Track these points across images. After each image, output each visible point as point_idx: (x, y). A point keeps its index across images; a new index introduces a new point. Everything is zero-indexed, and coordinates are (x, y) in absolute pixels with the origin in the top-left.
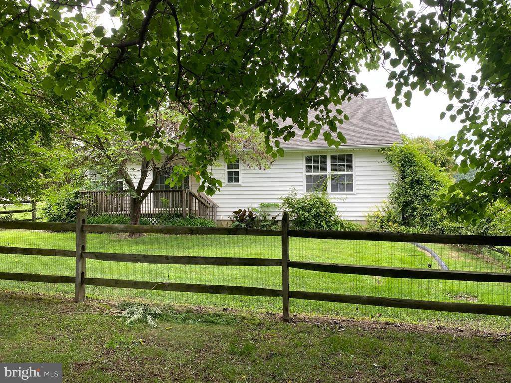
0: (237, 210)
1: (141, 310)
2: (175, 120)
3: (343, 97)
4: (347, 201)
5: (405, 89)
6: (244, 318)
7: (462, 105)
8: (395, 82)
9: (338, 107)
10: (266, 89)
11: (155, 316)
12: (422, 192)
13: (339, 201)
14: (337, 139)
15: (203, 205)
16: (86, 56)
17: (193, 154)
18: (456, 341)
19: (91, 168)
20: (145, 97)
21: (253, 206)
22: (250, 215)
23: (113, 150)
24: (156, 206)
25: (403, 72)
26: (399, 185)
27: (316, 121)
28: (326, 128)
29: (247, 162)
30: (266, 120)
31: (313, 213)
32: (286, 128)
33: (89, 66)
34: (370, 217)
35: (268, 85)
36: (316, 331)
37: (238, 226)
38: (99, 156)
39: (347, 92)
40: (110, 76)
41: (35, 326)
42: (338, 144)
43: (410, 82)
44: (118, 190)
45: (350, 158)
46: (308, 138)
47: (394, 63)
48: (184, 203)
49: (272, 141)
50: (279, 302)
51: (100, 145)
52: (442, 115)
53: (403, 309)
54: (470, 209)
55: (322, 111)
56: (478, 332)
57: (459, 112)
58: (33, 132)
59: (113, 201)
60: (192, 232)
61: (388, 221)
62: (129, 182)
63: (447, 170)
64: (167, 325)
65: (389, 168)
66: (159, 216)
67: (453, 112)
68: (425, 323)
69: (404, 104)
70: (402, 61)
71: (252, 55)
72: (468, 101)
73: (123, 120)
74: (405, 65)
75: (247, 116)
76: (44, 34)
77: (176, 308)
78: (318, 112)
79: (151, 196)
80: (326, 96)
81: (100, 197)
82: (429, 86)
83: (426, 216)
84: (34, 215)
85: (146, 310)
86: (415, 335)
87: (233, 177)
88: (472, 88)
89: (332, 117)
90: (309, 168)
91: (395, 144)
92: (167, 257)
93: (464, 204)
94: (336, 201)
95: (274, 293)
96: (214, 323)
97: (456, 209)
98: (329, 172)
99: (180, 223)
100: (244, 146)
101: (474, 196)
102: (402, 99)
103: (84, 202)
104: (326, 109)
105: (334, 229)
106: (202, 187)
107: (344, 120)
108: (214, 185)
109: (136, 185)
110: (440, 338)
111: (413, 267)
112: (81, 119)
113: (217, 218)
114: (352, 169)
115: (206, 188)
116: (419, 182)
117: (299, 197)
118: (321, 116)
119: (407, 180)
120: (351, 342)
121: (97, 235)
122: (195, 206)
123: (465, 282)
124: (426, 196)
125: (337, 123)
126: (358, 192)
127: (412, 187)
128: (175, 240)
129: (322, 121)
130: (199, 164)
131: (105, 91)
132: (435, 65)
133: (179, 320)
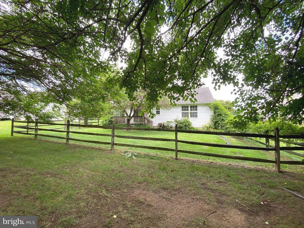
0: (159, 123)
1: (131, 153)
2: (141, 95)
3: (197, 87)
4: (195, 121)
5: (218, 84)
6: (163, 158)
7: (239, 89)
8: (215, 82)
9: (194, 90)
10: (171, 85)
11: (135, 156)
12: (222, 118)
13: (193, 121)
14: (194, 100)
15: (149, 121)
16: (117, 76)
17: (147, 106)
18: (236, 169)
19: (116, 110)
20: (134, 88)
21: (164, 122)
22: (163, 125)
23: (122, 104)
24: (134, 121)
25: (218, 79)
26: (213, 116)
27: (187, 95)
28: (190, 97)
29: (163, 108)
30: (170, 95)
31: (184, 124)
32: (177, 97)
33: (118, 79)
34: (203, 126)
35: (171, 83)
36: (187, 163)
37: (159, 128)
38: (118, 106)
39: (198, 85)
40: (124, 82)
41: (99, 157)
42: (194, 102)
43: (220, 82)
44: (123, 116)
45: (196, 107)
46: (184, 100)
47: (215, 75)
48: (143, 121)
49: (172, 101)
50: (174, 153)
51: (118, 102)
52: (232, 93)
53: (216, 158)
54: (242, 125)
55: (189, 92)
56: (244, 166)
57: (238, 91)
58: (100, 99)
59: (122, 120)
60: (146, 130)
61: (210, 128)
62: (127, 114)
63: (230, 111)
64: (139, 159)
65: (210, 110)
66: (135, 124)
67: (236, 92)
68: (225, 163)
69: (218, 89)
70: (217, 75)
71: (166, 74)
72: (241, 88)
73: (127, 95)
74: (218, 76)
75: (164, 94)
76: (105, 69)
77: (141, 153)
78: (188, 92)
79: (133, 118)
80: (190, 87)
81: (118, 118)
82: (226, 83)
83: (223, 126)
84: (98, 123)
85: (132, 154)
86: (221, 167)
87: (158, 113)
88: (243, 83)
89: (192, 93)
90: (183, 110)
91: (212, 102)
92: (139, 137)
93: (240, 123)
94: (192, 121)
95: (172, 150)
96: (153, 159)
97: (236, 125)
98: (189, 111)
99: (142, 127)
100: (162, 103)
101: (243, 121)
102: (217, 87)
103: (113, 120)
104: (191, 91)
105: (191, 130)
106: (150, 116)
107: (197, 94)
108: (154, 115)
109: (129, 115)
110: (230, 168)
111: (219, 143)
112: (114, 95)
113: (153, 126)
114: (197, 110)
115: (151, 116)
116: (220, 115)
117: (179, 119)
118: (188, 93)
119: (217, 114)
120: (199, 168)
121: (117, 130)
122: (146, 121)
123: (238, 149)
124: (223, 120)
125: (194, 95)
126: (199, 118)
127: (218, 116)
128: (140, 132)
129: (189, 94)
130: (149, 109)
131: (122, 86)
132: (229, 76)
133: (142, 157)
